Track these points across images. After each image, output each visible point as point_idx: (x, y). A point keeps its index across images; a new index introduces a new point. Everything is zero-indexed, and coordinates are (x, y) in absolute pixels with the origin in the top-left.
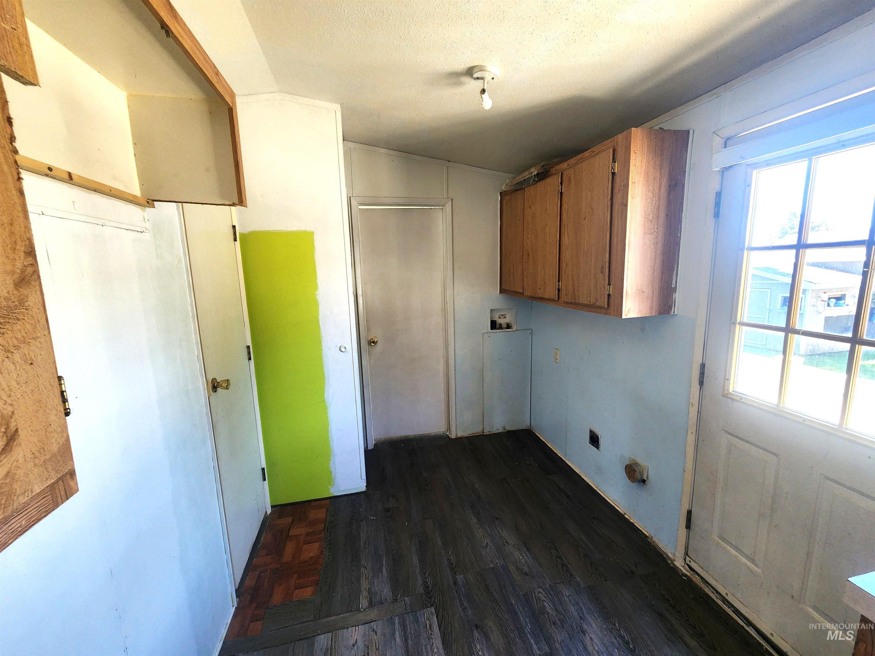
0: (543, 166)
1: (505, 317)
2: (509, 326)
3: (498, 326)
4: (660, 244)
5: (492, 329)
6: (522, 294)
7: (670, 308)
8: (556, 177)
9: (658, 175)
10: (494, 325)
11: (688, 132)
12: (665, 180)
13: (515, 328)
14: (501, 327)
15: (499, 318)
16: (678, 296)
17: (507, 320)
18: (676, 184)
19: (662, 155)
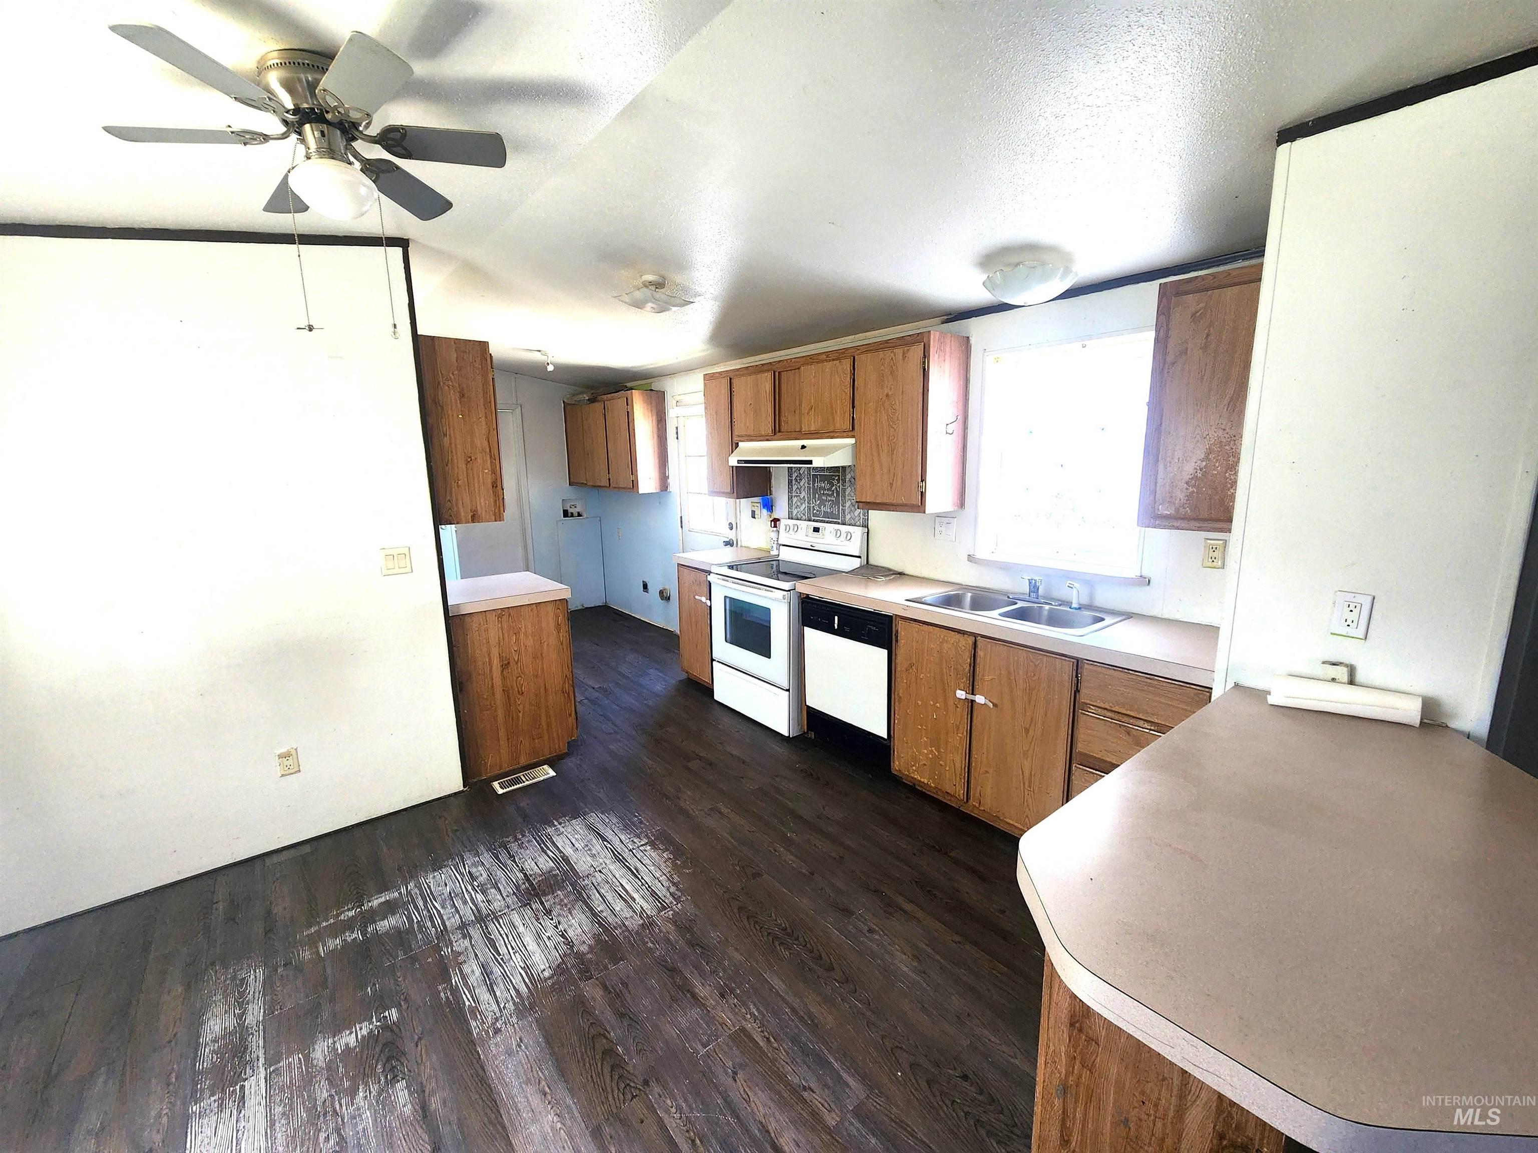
0: (592, 394)
1: (575, 507)
2: (579, 515)
3: (570, 515)
4: (656, 452)
5: (564, 517)
6: (586, 484)
7: (667, 487)
8: (600, 403)
9: (650, 414)
10: (566, 514)
11: (664, 392)
12: (654, 417)
13: (585, 516)
14: (572, 515)
15: (570, 507)
16: (670, 481)
17: (578, 509)
18: (661, 420)
19: (651, 404)
